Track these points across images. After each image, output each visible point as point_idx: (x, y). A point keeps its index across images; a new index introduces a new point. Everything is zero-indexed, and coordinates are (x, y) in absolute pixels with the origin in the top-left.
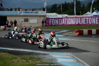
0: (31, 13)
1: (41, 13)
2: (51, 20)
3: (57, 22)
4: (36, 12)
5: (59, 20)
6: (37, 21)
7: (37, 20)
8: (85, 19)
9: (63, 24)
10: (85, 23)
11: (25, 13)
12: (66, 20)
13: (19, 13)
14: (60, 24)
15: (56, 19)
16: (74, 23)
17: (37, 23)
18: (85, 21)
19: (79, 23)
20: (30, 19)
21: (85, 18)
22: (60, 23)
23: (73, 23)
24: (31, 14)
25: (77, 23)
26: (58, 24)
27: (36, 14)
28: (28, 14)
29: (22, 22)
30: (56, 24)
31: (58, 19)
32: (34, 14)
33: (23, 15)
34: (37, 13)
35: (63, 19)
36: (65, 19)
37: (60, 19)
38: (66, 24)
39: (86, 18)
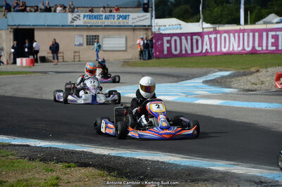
0: (105, 18)
1: (138, 19)
2: (169, 38)
3: (186, 45)
4: (121, 16)
5: (192, 39)
6: (124, 42)
7: (124, 39)
8: (273, 37)
9: (204, 51)
10: (274, 48)
11: (90, 17)
12: (216, 39)
13: (70, 20)
14: (195, 51)
15: (183, 38)
16: (240, 49)
17: (124, 49)
18: (272, 43)
19: (254, 47)
20: (104, 37)
21: (274, 33)
22: (197, 48)
23: (236, 49)
24: (107, 22)
25: (248, 49)
26: (189, 52)
27: (122, 22)
28: (99, 22)
29: (81, 45)
30: (184, 52)
31: (189, 37)
32: (115, 22)
33: (82, 24)
34: (125, 18)
35: (206, 37)
36: (211, 36)
37: (195, 37)
38: (213, 50)
39: (278, 33)
